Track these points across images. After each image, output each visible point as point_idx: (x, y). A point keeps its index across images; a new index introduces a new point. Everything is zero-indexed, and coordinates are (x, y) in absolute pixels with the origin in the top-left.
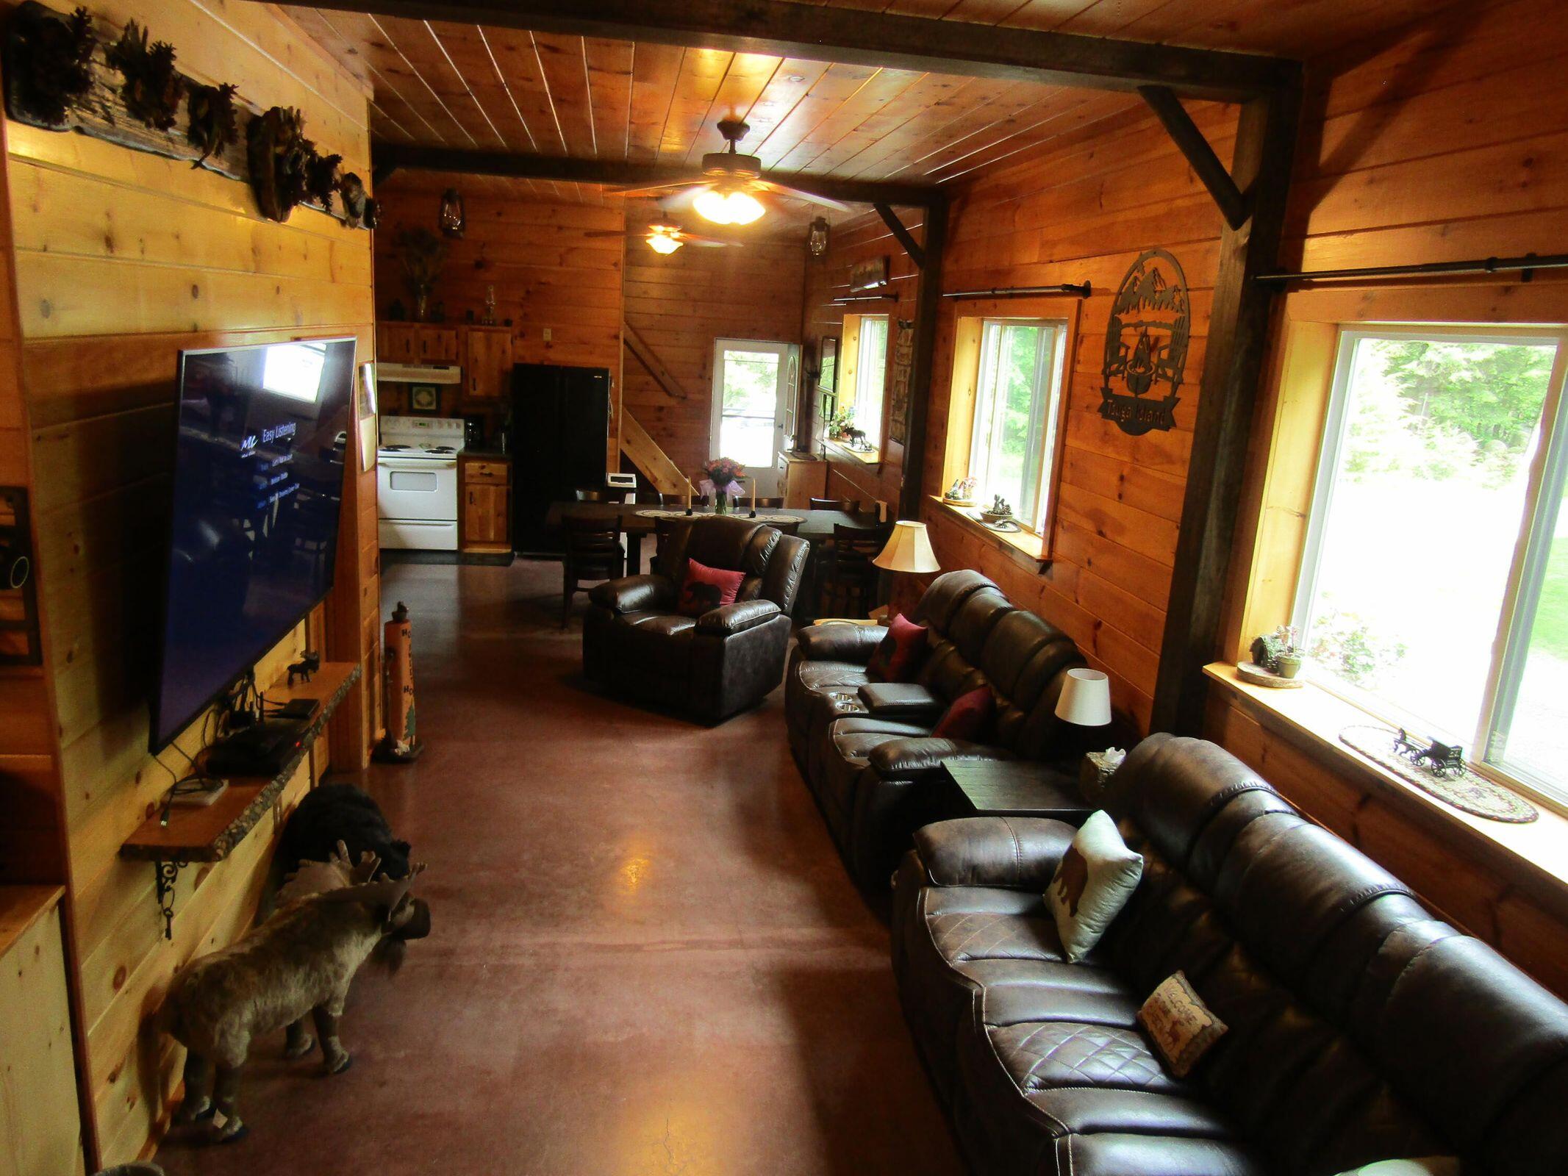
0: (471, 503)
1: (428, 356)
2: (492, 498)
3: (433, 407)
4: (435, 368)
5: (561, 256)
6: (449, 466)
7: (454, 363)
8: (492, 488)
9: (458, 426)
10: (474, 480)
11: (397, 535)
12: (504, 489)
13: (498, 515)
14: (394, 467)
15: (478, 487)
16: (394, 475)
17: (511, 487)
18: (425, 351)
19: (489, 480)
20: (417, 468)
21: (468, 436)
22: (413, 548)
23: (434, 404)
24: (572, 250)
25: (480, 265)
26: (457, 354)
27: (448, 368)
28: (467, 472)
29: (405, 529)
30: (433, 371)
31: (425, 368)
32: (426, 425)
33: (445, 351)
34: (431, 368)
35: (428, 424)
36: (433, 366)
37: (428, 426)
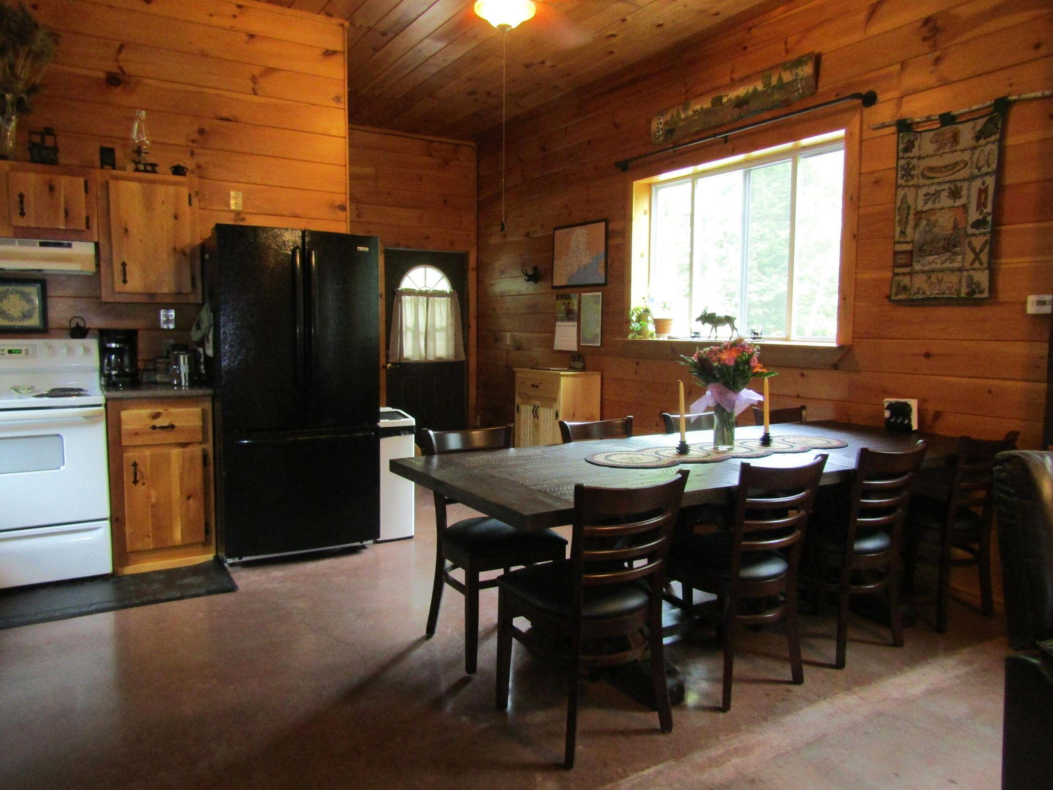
0: (135, 482)
1: (30, 221)
2: (175, 470)
3: (35, 321)
4: (42, 244)
5: (254, 79)
6: (91, 419)
7: (80, 235)
8: (175, 452)
9: (87, 350)
10: (139, 441)
12: (196, 451)
13: (189, 498)
15: (147, 453)
17: (209, 447)
18: (22, 214)
19: (171, 437)
20: (24, 425)
23: (36, 315)
24: (269, 71)
25: (114, 80)
27: (70, 246)
28: (126, 427)
30: (36, 249)
31: (21, 244)
32: (24, 352)
33: (62, 214)
34: (34, 245)
35: (27, 350)
36: (38, 241)
37: (27, 354)
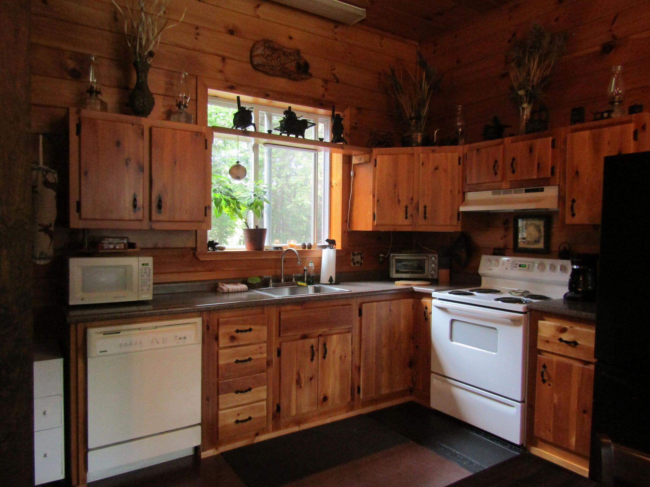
0: (543, 381)
1: (518, 176)
2: (575, 380)
3: (541, 245)
4: (527, 191)
6: (515, 322)
7: (547, 182)
10: (549, 348)
11: (452, 400)
14: (456, 314)
15: (554, 359)
16: (455, 324)
19: (574, 352)
20: (477, 318)
21: (573, 284)
22: (465, 420)
23: (542, 241)
26: (553, 168)
27: (542, 190)
28: (541, 334)
29: (460, 394)
30: (524, 196)
31: (516, 192)
32: (527, 266)
33: (536, 168)
34: (522, 193)
35: (529, 265)
36: (524, 189)
37: (528, 268)
